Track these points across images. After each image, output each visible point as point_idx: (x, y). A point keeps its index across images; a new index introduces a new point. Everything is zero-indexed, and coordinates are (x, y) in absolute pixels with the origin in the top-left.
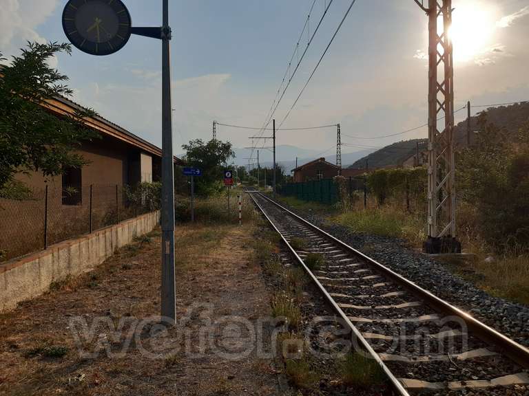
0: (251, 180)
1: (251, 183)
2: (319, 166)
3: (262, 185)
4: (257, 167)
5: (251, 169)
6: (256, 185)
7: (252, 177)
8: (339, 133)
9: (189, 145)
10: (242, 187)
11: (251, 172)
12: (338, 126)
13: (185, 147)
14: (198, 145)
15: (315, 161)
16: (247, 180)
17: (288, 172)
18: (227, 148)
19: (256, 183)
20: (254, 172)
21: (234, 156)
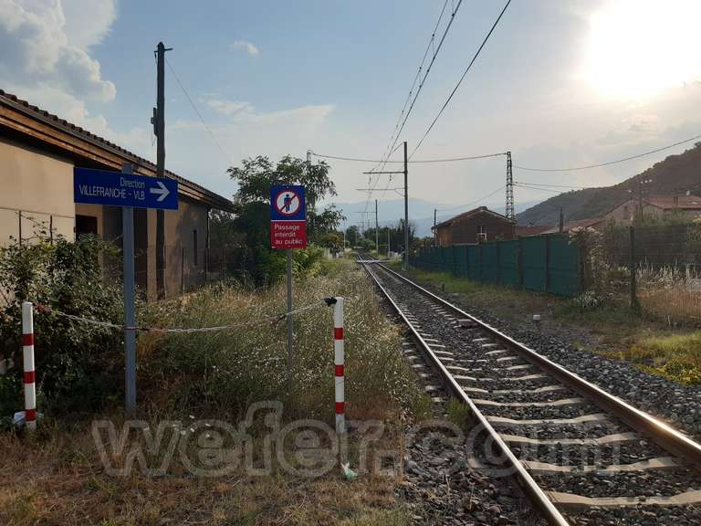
0: (366, 244)
1: (367, 248)
2: (480, 219)
3: (382, 251)
4: (374, 227)
5: (366, 229)
6: (374, 252)
7: (368, 240)
8: (510, 165)
9: (242, 167)
10: (354, 255)
11: (366, 234)
12: (509, 154)
13: (234, 172)
14: (261, 170)
15: (474, 211)
16: (359, 244)
17: (423, 232)
18: (319, 174)
19: (374, 248)
20: (370, 234)
21: (334, 193)
